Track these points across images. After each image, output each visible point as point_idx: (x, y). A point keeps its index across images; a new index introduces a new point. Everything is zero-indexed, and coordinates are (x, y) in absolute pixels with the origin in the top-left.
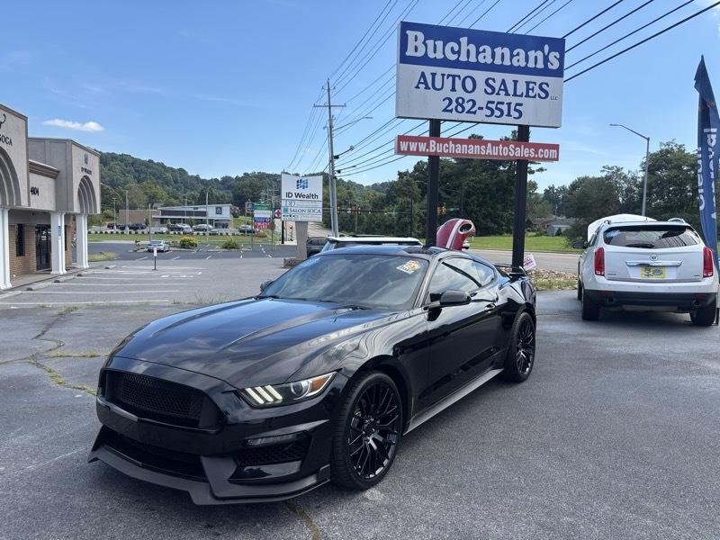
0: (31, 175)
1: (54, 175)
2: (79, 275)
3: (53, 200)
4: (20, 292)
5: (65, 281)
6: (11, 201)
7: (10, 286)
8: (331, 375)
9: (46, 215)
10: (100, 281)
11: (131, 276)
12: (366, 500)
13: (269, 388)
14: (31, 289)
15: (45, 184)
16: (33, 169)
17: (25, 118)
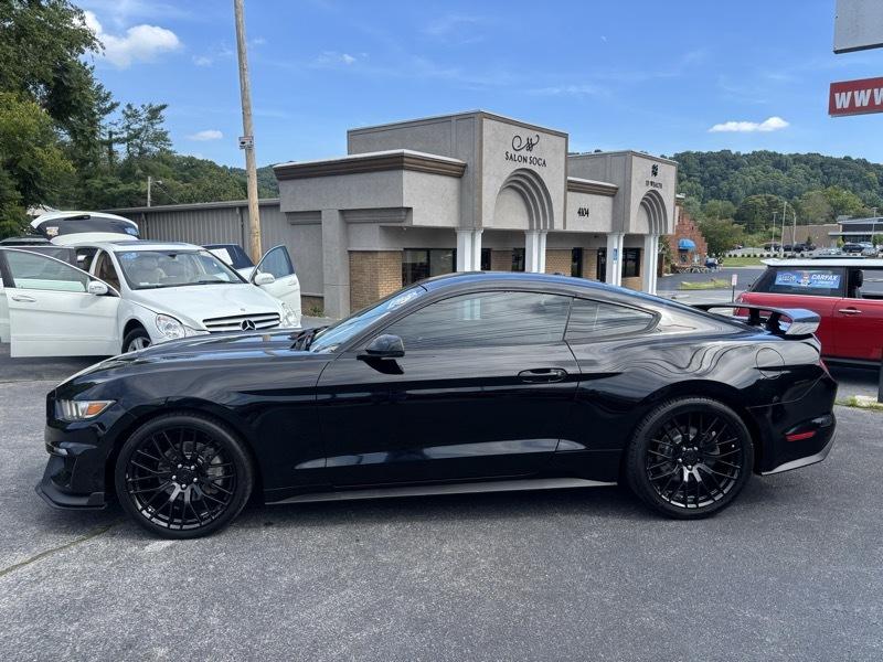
0: (569, 194)
1: (611, 193)
3: (609, 222)
6: (545, 225)
16: (572, 187)
17: (565, 136)
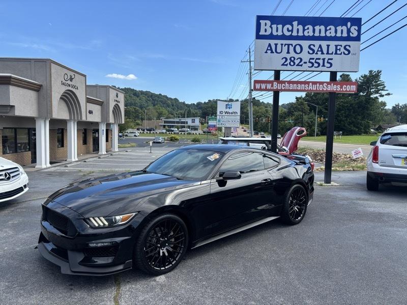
0: (87, 103)
1: (100, 104)
2: (111, 155)
3: (100, 116)
4: (80, 163)
5: (103, 158)
6: (78, 117)
7: (77, 159)
8: (134, 214)
9: (97, 124)
10: (120, 158)
11: (136, 156)
12: (155, 281)
13: (102, 218)
14: (85, 162)
15: (96, 109)
16: (89, 101)
17: (85, 76)
